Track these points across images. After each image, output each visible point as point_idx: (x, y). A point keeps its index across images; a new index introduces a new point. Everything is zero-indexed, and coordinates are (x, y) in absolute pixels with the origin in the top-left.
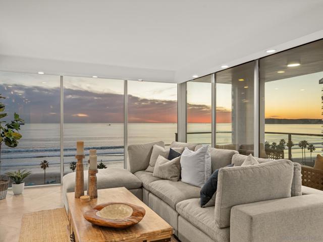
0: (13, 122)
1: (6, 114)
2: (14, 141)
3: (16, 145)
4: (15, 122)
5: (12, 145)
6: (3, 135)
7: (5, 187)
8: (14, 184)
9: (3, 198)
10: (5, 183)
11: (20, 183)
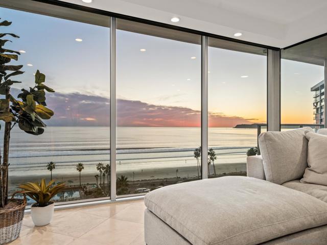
2: (38, 122)
5: (34, 131)
7: (17, 217)
8: (36, 206)
9: (13, 239)
10: (17, 208)
11: (46, 205)
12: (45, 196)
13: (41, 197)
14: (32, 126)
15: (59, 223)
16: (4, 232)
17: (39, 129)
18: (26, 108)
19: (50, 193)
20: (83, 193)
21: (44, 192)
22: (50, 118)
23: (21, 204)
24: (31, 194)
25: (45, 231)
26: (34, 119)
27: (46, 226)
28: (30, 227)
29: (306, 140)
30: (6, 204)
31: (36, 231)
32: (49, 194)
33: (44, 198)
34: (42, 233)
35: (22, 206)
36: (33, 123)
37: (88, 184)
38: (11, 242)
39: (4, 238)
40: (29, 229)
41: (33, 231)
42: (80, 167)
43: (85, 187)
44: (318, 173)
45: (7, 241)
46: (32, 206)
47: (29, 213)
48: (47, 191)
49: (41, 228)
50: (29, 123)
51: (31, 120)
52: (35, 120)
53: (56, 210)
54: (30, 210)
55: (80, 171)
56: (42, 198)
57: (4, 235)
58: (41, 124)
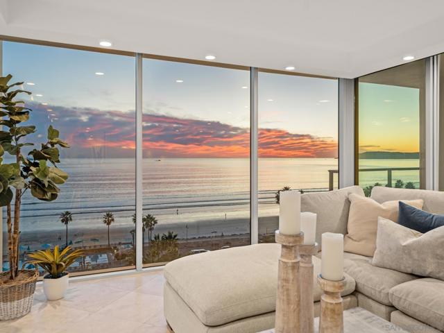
0: (45, 147)
1: (34, 127)
2: (51, 187)
3: (54, 196)
4: (49, 146)
5: (47, 198)
6: (25, 173)
7: (29, 289)
8: (49, 278)
9: (24, 313)
10: (29, 280)
11: (60, 277)
12: (59, 266)
13: (54, 267)
14: (45, 193)
15: (75, 296)
16: (15, 306)
17: (52, 194)
18: (39, 174)
19: (65, 263)
20: (113, 258)
21: (57, 262)
22: (63, 182)
23: (32, 276)
24: (43, 265)
25: (59, 305)
26: (46, 185)
27: (60, 301)
28: (41, 301)
29: (348, 202)
30: (16, 275)
31: (49, 305)
32: (63, 264)
33: (57, 269)
34: (55, 308)
35: (34, 278)
36: (46, 190)
37: (120, 244)
38: (22, 316)
39: (15, 313)
40: (41, 304)
41: (46, 305)
42: (109, 219)
43: (115, 248)
44: (356, 241)
45: (19, 315)
46: (45, 278)
47: (40, 285)
48: (61, 261)
49: (54, 302)
50: (42, 189)
51: (44, 185)
52: (49, 185)
53: (70, 282)
54: (41, 283)
55: (109, 224)
56: (55, 269)
57: (15, 309)
58: (54, 189)
